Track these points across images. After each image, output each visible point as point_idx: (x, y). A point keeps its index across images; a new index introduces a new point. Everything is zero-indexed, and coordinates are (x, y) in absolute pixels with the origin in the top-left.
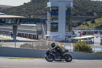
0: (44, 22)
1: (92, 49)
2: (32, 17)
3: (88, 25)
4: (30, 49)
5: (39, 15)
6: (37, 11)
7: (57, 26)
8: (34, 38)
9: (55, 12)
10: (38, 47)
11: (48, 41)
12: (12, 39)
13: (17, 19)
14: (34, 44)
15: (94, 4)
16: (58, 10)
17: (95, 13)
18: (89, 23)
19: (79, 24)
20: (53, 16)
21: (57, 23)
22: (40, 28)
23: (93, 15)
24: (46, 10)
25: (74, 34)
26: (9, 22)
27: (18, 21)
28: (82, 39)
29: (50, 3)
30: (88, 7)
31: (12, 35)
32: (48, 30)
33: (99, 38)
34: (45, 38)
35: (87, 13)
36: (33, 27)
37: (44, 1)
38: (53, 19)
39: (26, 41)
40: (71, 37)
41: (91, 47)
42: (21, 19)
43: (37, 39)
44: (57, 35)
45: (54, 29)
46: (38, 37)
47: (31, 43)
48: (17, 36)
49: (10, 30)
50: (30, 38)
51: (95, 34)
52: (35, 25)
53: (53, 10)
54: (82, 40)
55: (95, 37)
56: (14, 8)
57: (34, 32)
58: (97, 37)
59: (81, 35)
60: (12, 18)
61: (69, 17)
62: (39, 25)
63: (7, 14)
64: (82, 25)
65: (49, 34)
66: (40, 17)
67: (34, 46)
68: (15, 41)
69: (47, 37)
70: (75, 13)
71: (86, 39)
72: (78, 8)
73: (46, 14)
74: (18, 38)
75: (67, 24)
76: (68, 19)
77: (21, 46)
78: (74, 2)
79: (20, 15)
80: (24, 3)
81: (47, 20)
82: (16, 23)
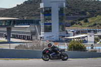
0: (37, 23)
1: (86, 48)
2: (25, 18)
3: (81, 24)
5: (32, 16)
6: (30, 13)
7: (51, 27)
8: (28, 39)
9: (48, 12)
10: (32, 48)
11: (42, 42)
12: (7, 41)
13: (10, 21)
14: (29, 44)
15: (87, 3)
16: (50, 10)
17: (87, 13)
18: (82, 22)
19: (72, 24)
20: (46, 17)
21: (51, 24)
22: (34, 29)
23: (86, 15)
24: (39, 11)
25: (67, 33)
27: (12, 22)
28: (76, 38)
29: (43, 3)
30: (81, 6)
31: (6, 36)
32: (42, 30)
33: (93, 36)
34: (39, 38)
35: (79, 12)
36: (27, 28)
37: (37, 2)
38: (46, 19)
39: (20, 43)
40: (64, 37)
41: (85, 46)
42: (14, 21)
43: (32, 39)
44: (50, 35)
45: (48, 29)
46: (32, 38)
47: (26, 44)
48: (11, 37)
49: (4, 32)
50: (24, 39)
51: (88, 33)
52: (29, 26)
53: (46, 11)
54: (76, 40)
55: (88, 36)
56: (7, 10)
57: (27, 33)
58: (91, 36)
59: (74, 34)
60: (6, 20)
61: (62, 17)
64: (75, 25)
65: (43, 34)
66: (33, 18)
67: (28, 47)
68: (9, 42)
69: (41, 38)
70: (68, 12)
71: (79, 38)
72: (70, 7)
73: (39, 15)
74: (12, 40)
75: (60, 24)
76: (61, 19)
77: (16, 47)
78: (67, 2)
79: (13, 17)
80: (17, 5)
81: (40, 20)
82: (10, 25)
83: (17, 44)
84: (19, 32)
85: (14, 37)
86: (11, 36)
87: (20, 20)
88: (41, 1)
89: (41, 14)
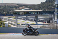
0: (53, 13)
2: (46, 10)
4: (46, 28)
5: (50, 9)
6: (49, 7)
8: (48, 22)
10: (50, 27)
11: (55, 24)
13: (38, 12)
22: (51, 17)
24: (54, 6)
26: (33, 14)
27: (39, 13)
29: (56, 2)
31: (35, 21)
32: (56, 17)
34: (54, 22)
36: (47, 16)
37: (53, 1)
39: (43, 24)
46: (50, 22)
47: (46, 25)
49: (34, 18)
50: (45, 22)
52: (48, 15)
56: (36, 5)
57: (47, 19)
60: (35, 12)
62: (50, 15)
63: (32, 9)
65: (56, 20)
66: (51, 10)
67: (48, 27)
68: (37, 24)
69: (55, 22)
77: (41, 27)
79: (39, 10)
80: (42, 3)
82: (37, 14)
83: (41, 26)
84: (43, 19)
85: (40, 21)
86: (38, 21)
87: (43, 12)
88: (55, 0)
89: (55, 8)
